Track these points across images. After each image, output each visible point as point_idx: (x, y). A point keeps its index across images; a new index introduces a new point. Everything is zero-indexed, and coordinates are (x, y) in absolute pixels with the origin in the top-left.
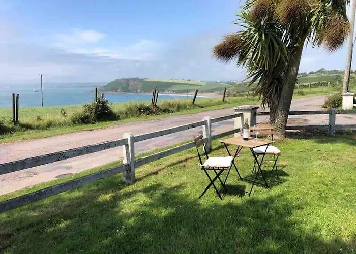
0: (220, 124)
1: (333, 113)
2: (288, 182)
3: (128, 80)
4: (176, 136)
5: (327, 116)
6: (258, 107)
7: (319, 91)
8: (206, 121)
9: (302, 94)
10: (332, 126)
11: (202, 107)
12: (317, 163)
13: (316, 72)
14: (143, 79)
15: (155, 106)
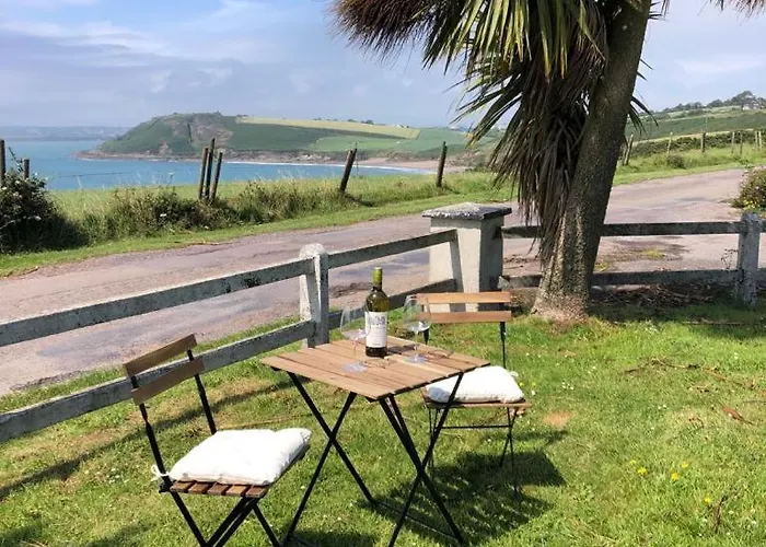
0: (407, 261)
1: (751, 229)
2: (547, 516)
3: (190, 119)
4: (246, 305)
5: (733, 240)
6: (509, 211)
7: (729, 155)
8: (309, 262)
9: (679, 164)
10: (748, 275)
11: (370, 205)
12: (675, 421)
13: (728, 103)
14: (234, 118)
15: (215, 202)
